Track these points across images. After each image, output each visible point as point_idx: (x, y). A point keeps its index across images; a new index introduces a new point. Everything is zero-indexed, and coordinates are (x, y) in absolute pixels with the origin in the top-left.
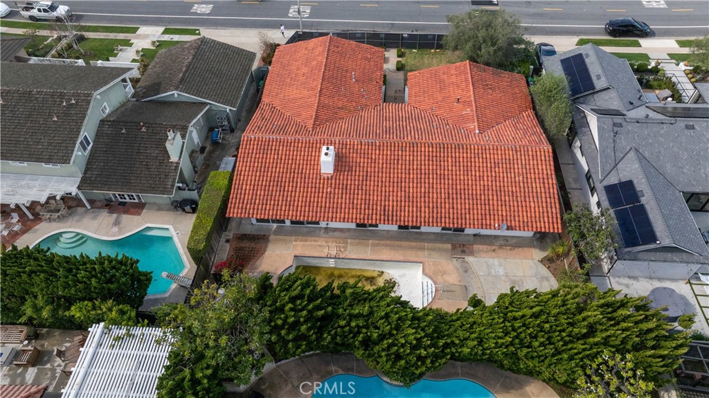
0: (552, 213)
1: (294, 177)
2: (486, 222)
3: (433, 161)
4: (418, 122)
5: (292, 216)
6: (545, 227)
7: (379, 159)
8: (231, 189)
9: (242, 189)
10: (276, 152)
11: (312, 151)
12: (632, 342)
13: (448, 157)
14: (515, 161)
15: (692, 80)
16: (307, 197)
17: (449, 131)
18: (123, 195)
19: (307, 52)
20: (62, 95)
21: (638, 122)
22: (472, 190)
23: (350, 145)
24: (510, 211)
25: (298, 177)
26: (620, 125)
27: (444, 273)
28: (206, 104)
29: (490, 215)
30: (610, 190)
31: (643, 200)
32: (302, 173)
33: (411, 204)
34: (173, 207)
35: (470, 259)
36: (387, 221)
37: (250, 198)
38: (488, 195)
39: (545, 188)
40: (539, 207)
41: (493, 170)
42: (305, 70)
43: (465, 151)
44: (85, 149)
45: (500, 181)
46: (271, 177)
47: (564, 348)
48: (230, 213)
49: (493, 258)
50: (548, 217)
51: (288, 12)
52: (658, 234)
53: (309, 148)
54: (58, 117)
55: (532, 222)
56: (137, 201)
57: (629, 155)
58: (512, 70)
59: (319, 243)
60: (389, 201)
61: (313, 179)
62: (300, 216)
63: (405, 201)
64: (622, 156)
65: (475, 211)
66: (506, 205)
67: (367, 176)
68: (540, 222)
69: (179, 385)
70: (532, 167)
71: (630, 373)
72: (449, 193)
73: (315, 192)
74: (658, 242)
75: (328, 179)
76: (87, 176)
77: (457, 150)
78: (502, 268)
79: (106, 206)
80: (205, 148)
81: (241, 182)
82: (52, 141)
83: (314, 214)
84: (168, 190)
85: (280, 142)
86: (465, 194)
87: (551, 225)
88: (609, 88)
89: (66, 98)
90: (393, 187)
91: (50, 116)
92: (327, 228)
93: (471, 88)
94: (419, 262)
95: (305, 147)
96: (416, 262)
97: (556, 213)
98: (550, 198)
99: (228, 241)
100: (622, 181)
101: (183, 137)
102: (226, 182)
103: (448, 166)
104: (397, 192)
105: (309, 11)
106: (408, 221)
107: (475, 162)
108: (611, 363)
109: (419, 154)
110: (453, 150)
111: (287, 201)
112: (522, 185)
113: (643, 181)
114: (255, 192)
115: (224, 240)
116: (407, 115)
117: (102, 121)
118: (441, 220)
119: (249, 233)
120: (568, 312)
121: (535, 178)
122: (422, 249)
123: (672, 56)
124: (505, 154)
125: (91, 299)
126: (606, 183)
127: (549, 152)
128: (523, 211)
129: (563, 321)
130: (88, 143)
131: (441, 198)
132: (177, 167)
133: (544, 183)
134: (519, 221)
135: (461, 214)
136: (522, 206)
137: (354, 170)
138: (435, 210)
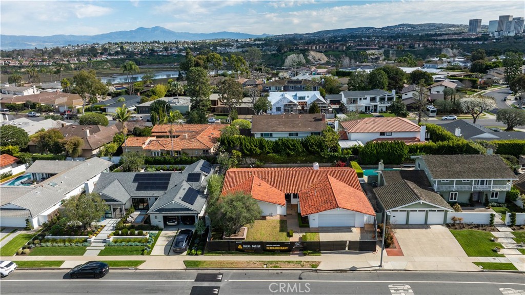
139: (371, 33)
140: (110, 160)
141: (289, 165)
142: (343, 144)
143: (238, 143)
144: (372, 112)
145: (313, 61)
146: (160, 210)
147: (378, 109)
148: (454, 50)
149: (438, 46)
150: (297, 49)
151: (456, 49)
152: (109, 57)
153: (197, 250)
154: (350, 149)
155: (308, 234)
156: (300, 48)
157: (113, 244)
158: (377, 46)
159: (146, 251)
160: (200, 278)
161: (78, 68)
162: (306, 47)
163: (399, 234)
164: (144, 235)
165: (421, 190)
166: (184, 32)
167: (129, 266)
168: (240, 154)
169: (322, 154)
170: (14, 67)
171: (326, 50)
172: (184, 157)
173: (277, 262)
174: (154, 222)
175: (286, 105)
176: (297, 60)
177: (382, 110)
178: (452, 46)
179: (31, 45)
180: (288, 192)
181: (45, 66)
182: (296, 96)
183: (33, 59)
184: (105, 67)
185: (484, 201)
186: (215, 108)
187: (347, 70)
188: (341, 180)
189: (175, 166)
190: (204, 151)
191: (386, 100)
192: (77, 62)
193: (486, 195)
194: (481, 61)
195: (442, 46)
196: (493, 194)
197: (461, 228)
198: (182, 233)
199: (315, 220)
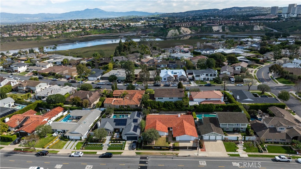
139: (216, 13)
140: (100, 110)
141: (169, 112)
142: (191, 104)
143: (149, 104)
144: (206, 81)
145: (183, 33)
146: (126, 134)
147: (209, 79)
148: (261, 26)
149: (252, 24)
150: (174, 26)
151: (262, 26)
152: (73, 31)
153: (139, 149)
154: (193, 106)
155: (176, 143)
156: (176, 26)
157: (111, 146)
158: (218, 24)
159: (123, 149)
160: (141, 158)
161: (57, 37)
162: (179, 25)
163: (205, 143)
164: (121, 143)
165: (215, 127)
166: (111, 11)
167: (118, 154)
168: (151, 108)
169: (182, 108)
170: (24, 37)
171: (190, 26)
172: (129, 109)
173: (165, 153)
174: (123, 138)
175: (168, 78)
176: (174, 33)
177: (211, 80)
178: (260, 24)
179: (27, 19)
180: (169, 127)
181: (40, 36)
182: (172, 72)
183: (33, 32)
184: (71, 36)
185: (238, 131)
186: (136, 78)
187: (198, 51)
188: (188, 122)
189: (125, 112)
190: (136, 105)
191: (213, 75)
192: (56, 34)
193: (239, 129)
194: (264, 47)
195: (254, 24)
196: (241, 128)
197: (227, 142)
198: (134, 142)
199: (178, 138)
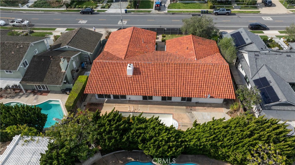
0: (230, 91)
1: (115, 77)
2: (201, 95)
3: (176, 70)
4: (170, 57)
5: (114, 93)
6: (228, 97)
7: (153, 69)
8: (87, 82)
9: (92, 82)
10: (108, 67)
11: (124, 67)
12: (273, 138)
13: (183, 68)
14: (213, 70)
15: (287, 44)
16: (120, 85)
17: (183, 59)
18: (40, 86)
19: (124, 33)
20: (17, 44)
21: (265, 54)
22: (194, 81)
23: (140, 64)
24: (211, 90)
25: (117, 77)
26: (258, 55)
27: (182, 118)
28: (80, 51)
29: (202, 92)
30: (256, 81)
31: (271, 84)
32: (119, 75)
33: (167, 87)
34: (62, 92)
35: (194, 113)
36: (156, 95)
37: (95, 85)
38: (201, 84)
39: (226, 80)
40: (224, 88)
41: (203, 73)
42: (123, 39)
43: (190, 66)
44: (25, 66)
45: (206, 78)
46: (105, 77)
47: (239, 141)
48: (86, 92)
49: (205, 112)
50: (229, 92)
51: (118, 23)
52: (280, 98)
53: (122, 65)
54: (14, 52)
55: (221, 94)
56: (46, 90)
57: (263, 67)
58: (210, 39)
59: (126, 106)
60: (157, 86)
61: (123, 78)
62: (117, 93)
63: (164, 86)
64: (260, 68)
65: (196, 90)
66: (209, 88)
67: (147, 76)
68: (225, 94)
69: (51, 158)
70: (220, 72)
71: (273, 152)
72: (184, 83)
73: (124, 83)
74: (280, 101)
75: (130, 78)
76: (25, 78)
77: (187, 66)
78: (209, 116)
79: (32, 92)
80: (78, 70)
81: (92, 79)
82: (10, 61)
83: (123, 92)
84: (59, 83)
85: (110, 63)
86: (191, 83)
87: (230, 96)
88: (252, 43)
89: (19, 45)
90: (159, 81)
91: (11, 52)
92: (130, 100)
93: (193, 44)
94: (171, 114)
95: (121, 65)
96: (170, 114)
97: (232, 91)
98: (229, 84)
99: (85, 106)
100: (261, 77)
101: (68, 62)
102: (85, 80)
103: (183, 72)
104: (161, 83)
105: (126, 22)
106: (166, 95)
107: (195, 70)
108: (263, 148)
109: (170, 67)
110: (185, 66)
111: (111, 87)
112: (216, 79)
113: (271, 77)
114: (97, 83)
115: (83, 105)
116: (165, 55)
117: (34, 56)
118: (180, 94)
119: (95, 102)
120: (240, 126)
121: (222, 77)
122: (173, 108)
123: (277, 36)
124: (208, 67)
125: (16, 125)
126: (254, 79)
127: (227, 66)
128: (217, 90)
129: (238, 129)
130: (27, 64)
131: (180, 85)
132: (64, 74)
133: (226, 79)
134: (216, 94)
135: (190, 91)
136: (217, 88)
137: (142, 74)
138: (178, 90)
